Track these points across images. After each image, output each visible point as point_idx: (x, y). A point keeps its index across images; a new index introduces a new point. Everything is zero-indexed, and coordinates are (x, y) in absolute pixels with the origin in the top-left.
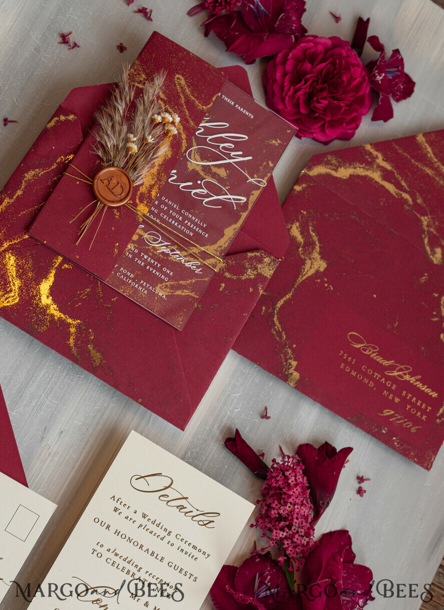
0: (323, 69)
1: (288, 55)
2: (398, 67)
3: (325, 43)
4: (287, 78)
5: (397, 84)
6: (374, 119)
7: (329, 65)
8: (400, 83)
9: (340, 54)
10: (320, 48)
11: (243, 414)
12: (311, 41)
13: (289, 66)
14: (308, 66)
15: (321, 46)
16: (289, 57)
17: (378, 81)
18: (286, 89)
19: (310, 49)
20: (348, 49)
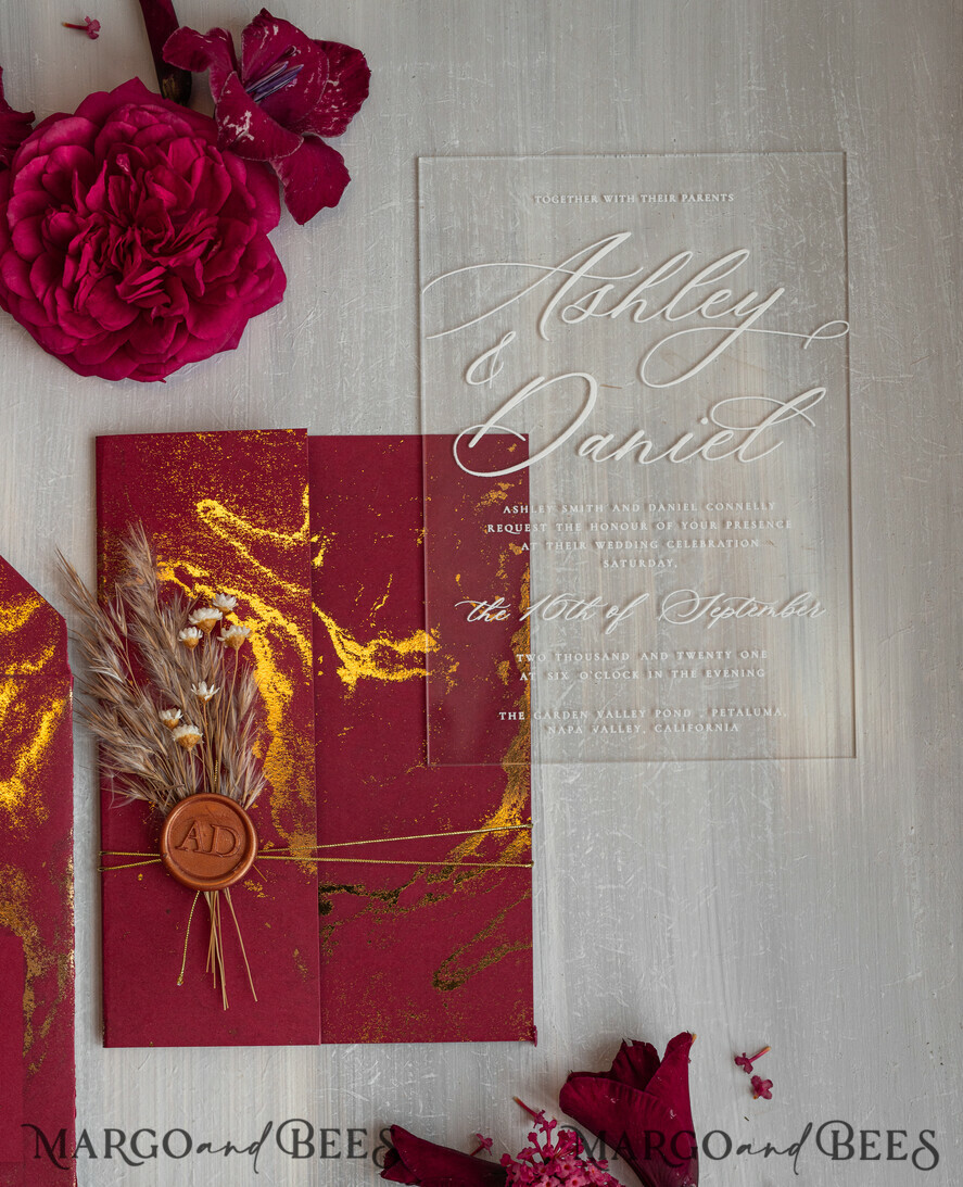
0: (106, 194)
1: (7, 221)
2: (286, 56)
3: (70, 133)
4: (34, 276)
5: (316, 88)
6: (302, 217)
7: (111, 178)
8: (324, 78)
9: (123, 134)
10: (66, 152)
11: (393, 1080)
12: (36, 153)
13: (24, 242)
14: (60, 219)
15: (65, 148)
16: (12, 224)
17: (244, 138)
18: (47, 302)
19: (46, 173)
20: (132, 111)
